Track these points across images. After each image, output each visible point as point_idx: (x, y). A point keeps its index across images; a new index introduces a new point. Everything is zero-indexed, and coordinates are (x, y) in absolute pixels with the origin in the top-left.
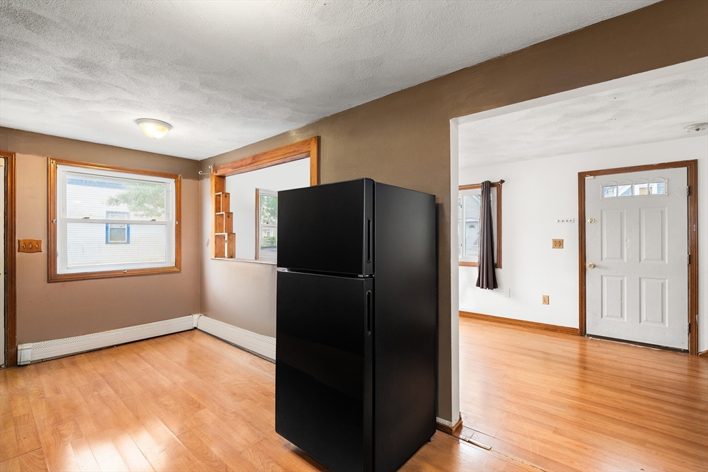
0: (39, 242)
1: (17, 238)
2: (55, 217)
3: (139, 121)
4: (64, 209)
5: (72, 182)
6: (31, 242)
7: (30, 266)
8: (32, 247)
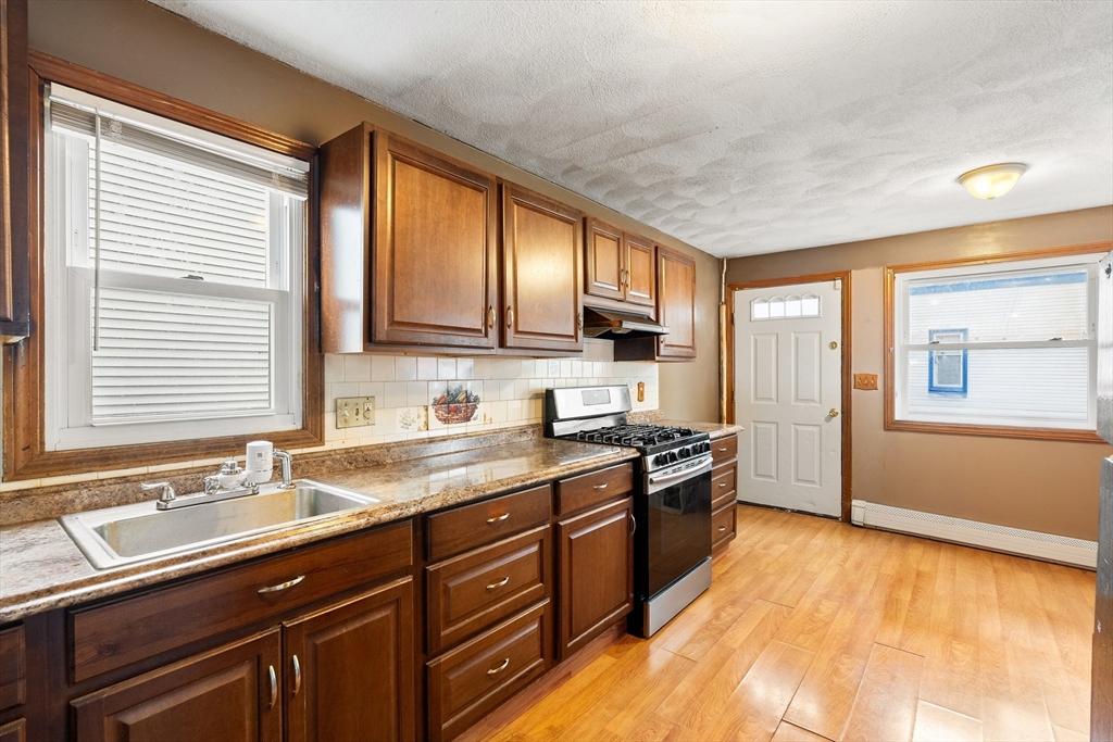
0: (874, 377)
1: (853, 372)
2: (892, 345)
3: (962, 179)
4: (906, 333)
5: (916, 292)
6: (866, 376)
7: (867, 404)
8: (867, 383)
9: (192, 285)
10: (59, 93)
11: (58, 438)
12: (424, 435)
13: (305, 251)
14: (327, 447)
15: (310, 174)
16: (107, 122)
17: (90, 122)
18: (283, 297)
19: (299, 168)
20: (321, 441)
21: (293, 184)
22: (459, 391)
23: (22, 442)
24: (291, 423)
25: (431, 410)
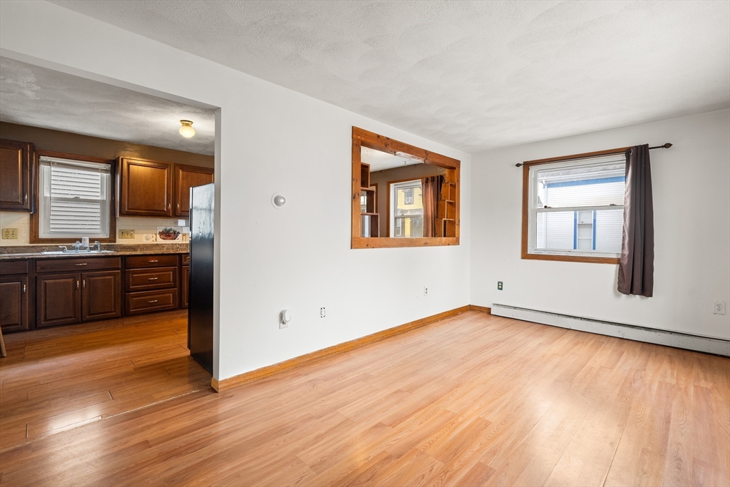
9: (77, 200)
10: (42, 158)
11: (42, 235)
12: (155, 243)
13: (110, 188)
14: (117, 243)
15: (111, 167)
16: (53, 163)
17: (49, 163)
18: (102, 202)
19: (108, 167)
20: (115, 242)
21: (106, 171)
22: (171, 229)
23: (34, 235)
24: (106, 235)
25: (158, 236)
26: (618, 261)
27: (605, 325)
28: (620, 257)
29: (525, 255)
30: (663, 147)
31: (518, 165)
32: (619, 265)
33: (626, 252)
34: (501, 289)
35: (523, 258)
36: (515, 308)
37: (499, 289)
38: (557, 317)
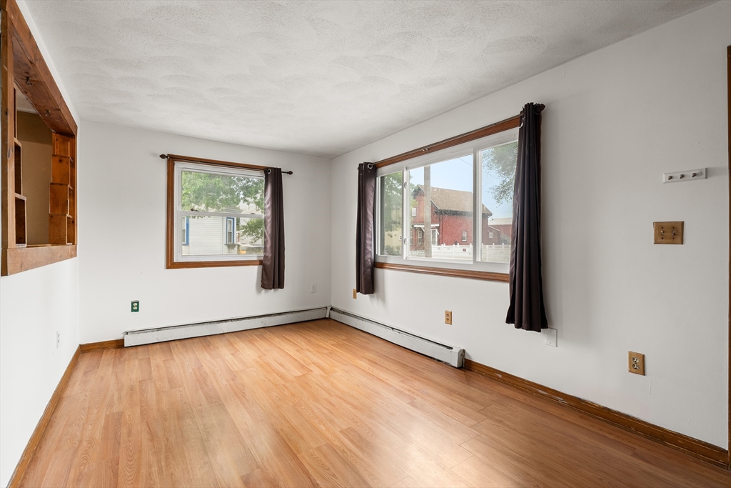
26: (261, 263)
27: (252, 320)
28: (262, 259)
29: (171, 264)
30: (287, 173)
31: (163, 156)
32: (261, 267)
33: (269, 254)
34: (137, 310)
35: (168, 267)
36: (159, 329)
37: (133, 310)
38: (209, 325)
